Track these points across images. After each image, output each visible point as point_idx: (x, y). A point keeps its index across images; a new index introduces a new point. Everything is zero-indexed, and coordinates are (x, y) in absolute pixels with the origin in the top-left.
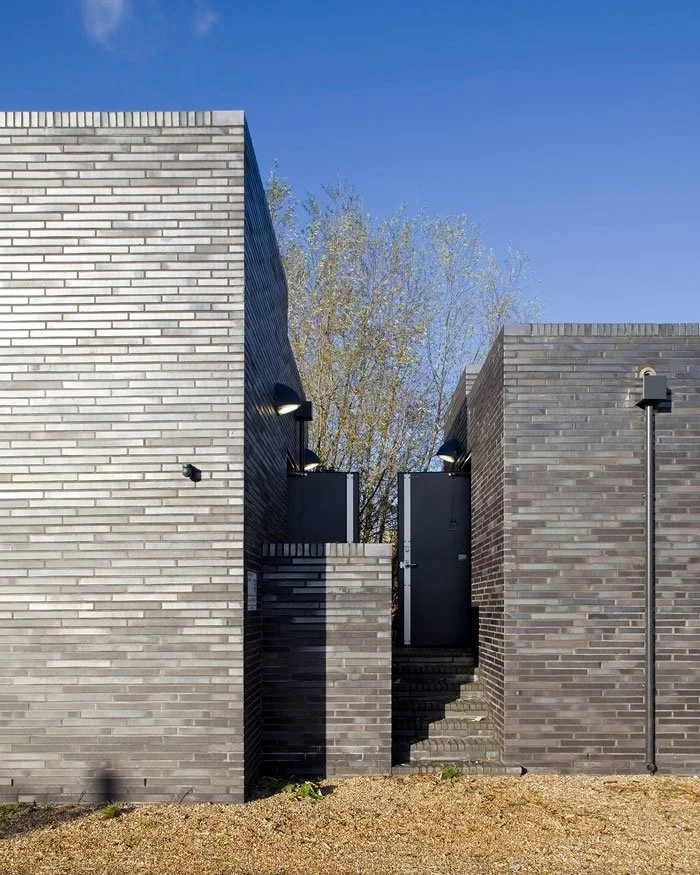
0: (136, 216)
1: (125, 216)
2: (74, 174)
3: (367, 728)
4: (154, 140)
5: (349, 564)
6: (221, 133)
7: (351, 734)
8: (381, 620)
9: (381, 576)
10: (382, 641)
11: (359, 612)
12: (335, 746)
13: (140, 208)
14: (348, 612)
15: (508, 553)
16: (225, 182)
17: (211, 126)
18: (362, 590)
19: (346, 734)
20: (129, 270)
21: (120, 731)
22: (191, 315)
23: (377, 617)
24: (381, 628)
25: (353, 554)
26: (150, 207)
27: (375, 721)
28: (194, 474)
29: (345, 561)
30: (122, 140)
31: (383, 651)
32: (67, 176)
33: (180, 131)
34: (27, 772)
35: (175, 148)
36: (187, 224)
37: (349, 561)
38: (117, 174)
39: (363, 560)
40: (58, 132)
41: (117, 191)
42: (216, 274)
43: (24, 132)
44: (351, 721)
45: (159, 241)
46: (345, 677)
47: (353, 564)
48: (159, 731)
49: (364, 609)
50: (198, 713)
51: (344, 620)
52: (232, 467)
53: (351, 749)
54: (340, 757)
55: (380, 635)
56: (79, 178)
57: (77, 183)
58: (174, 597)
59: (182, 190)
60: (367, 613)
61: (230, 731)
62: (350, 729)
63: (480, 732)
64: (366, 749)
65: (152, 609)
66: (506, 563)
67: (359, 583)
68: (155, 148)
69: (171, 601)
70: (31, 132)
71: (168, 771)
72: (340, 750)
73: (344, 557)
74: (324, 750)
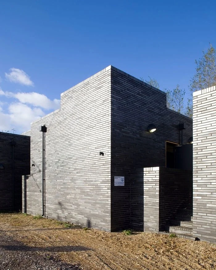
5: (149, 173)
6: (107, 73)
8: (157, 189)
12: (146, 223)
14: (149, 187)
16: (108, 84)
17: (105, 72)
18: (152, 180)
20: (93, 110)
21: (92, 212)
25: (150, 170)
28: (102, 154)
34: (80, 219)
39: (152, 172)
42: (106, 106)
48: (97, 213)
49: (152, 186)
50: (103, 210)
51: (148, 189)
52: (109, 151)
53: (149, 225)
54: (147, 226)
55: (156, 193)
59: (101, 89)
61: (108, 214)
64: (153, 225)
65: (96, 185)
67: (151, 178)
71: (99, 222)
73: (148, 171)
74: (143, 224)
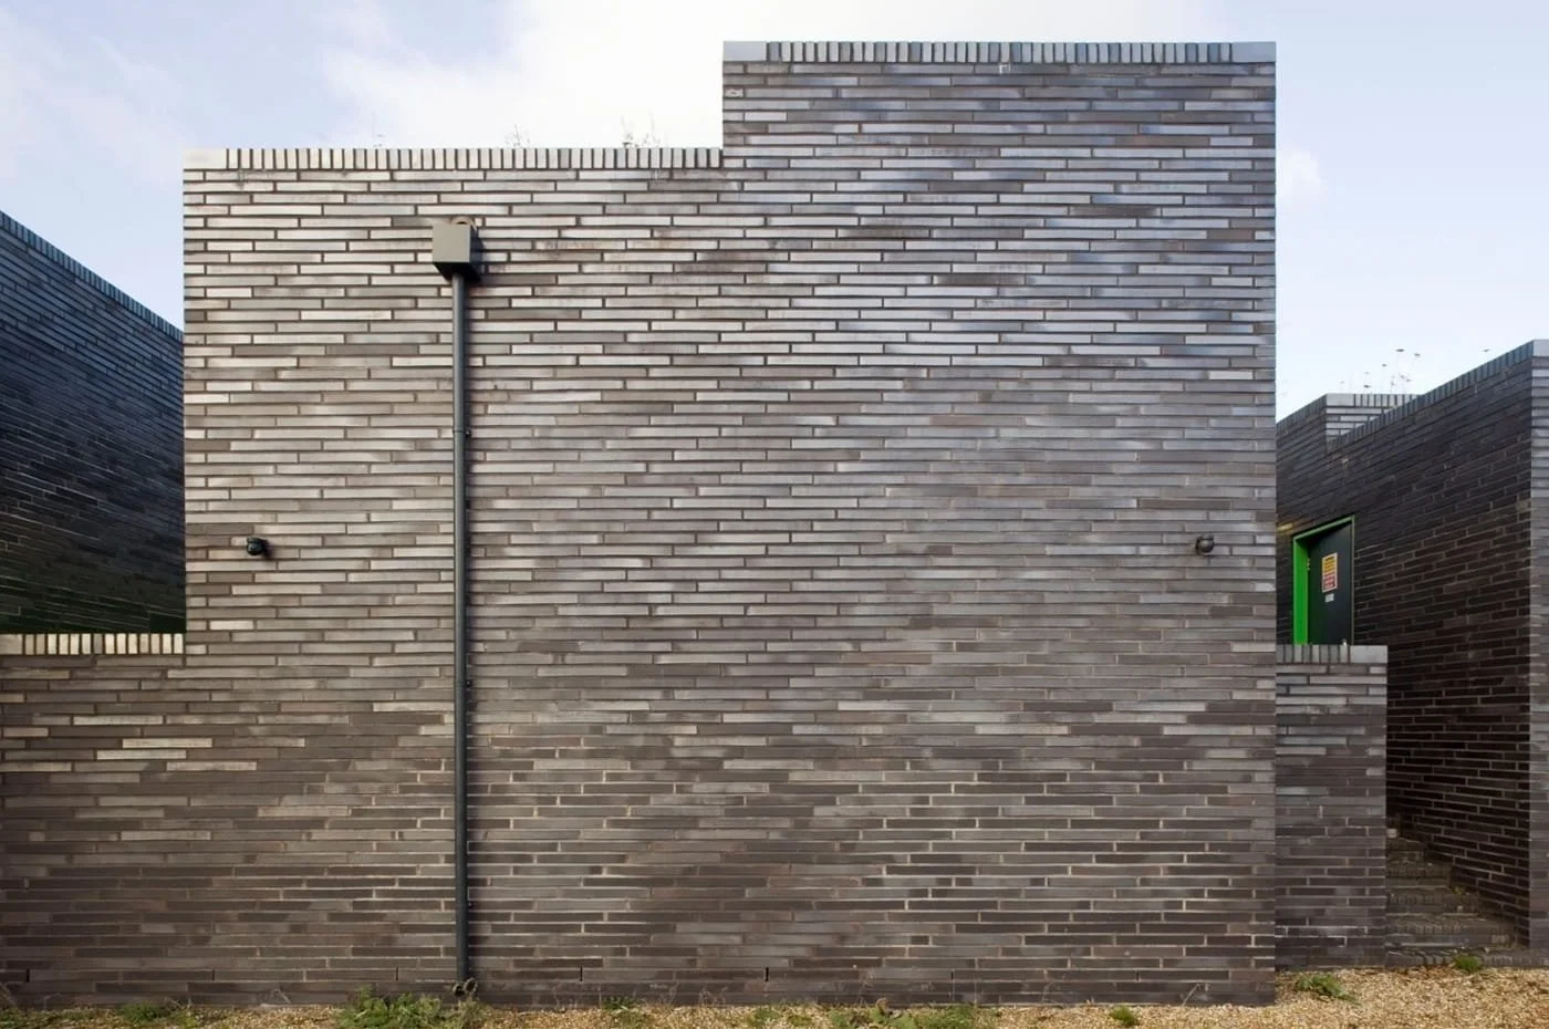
0: (1125, 188)
1: (1109, 188)
2: (1038, 129)
3: (1352, 902)
4: (1148, 82)
5: (1328, 673)
6: (1243, 72)
7: (1329, 909)
8: (1373, 752)
9: (1372, 691)
10: (1373, 780)
11: (1343, 741)
12: (1307, 927)
13: (1132, 176)
14: (1328, 741)
15: (1536, 659)
16: (1249, 141)
17: (1231, 63)
18: (1347, 710)
19: (1323, 910)
20: (1115, 262)
22: (1202, 328)
23: (1366, 747)
24: (1373, 762)
25: (1334, 660)
26: (1144, 176)
27: (1362, 892)
29: (1323, 670)
30: (1106, 81)
31: (1374, 794)
32: (1030, 131)
33: (1186, 70)
35: (1179, 94)
36: (1196, 200)
37: (1328, 669)
38: (1097, 129)
39: (1348, 669)
40: (1018, 70)
41: (1099, 152)
42: (1236, 270)
43: (970, 69)
44: (1331, 892)
45: (1157, 223)
46: (1321, 832)
47: (1334, 674)
49: (1349, 737)
51: (1321, 751)
52: (1260, 540)
53: (1330, 931)
54: (1316, 941)
55: (1370, 772)
56: (1045, 134)
57: (1044, 140)
58: (1180, 719)
59: (1190, 153)
60: (1354, 742)
62: (1328, 902)
63: (1460, 908)
64: (1351, 932)
65: (1150, 733)
66: (1532, 674)
67: (1341, 701)
68: (1150, 93)
69: (1176, 724)
70: (979, 70)
72: (1314, 932)
73: (1320, 664)
